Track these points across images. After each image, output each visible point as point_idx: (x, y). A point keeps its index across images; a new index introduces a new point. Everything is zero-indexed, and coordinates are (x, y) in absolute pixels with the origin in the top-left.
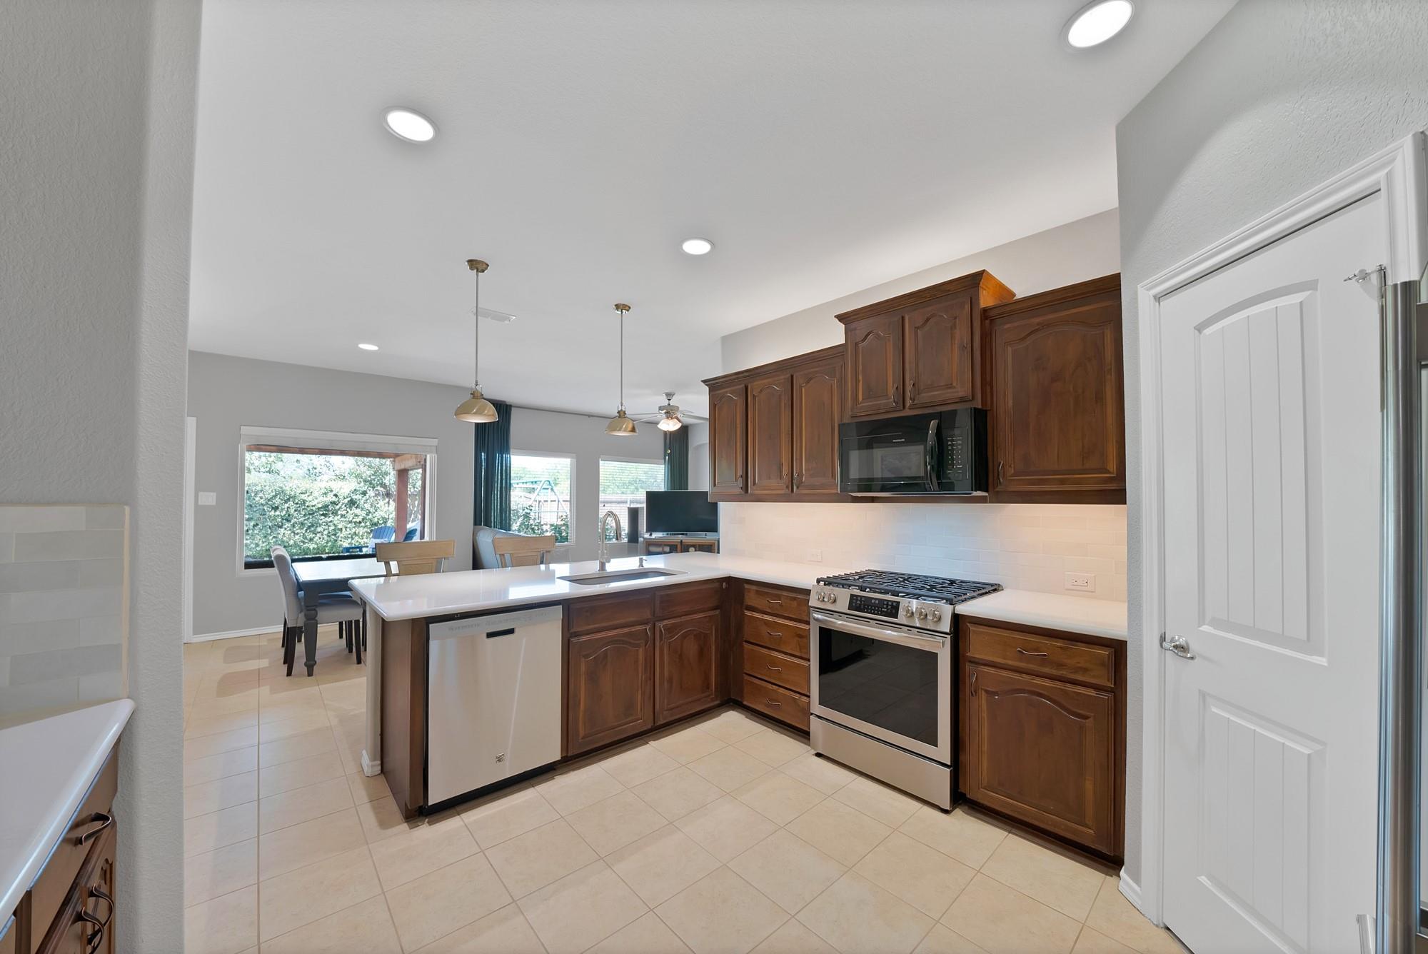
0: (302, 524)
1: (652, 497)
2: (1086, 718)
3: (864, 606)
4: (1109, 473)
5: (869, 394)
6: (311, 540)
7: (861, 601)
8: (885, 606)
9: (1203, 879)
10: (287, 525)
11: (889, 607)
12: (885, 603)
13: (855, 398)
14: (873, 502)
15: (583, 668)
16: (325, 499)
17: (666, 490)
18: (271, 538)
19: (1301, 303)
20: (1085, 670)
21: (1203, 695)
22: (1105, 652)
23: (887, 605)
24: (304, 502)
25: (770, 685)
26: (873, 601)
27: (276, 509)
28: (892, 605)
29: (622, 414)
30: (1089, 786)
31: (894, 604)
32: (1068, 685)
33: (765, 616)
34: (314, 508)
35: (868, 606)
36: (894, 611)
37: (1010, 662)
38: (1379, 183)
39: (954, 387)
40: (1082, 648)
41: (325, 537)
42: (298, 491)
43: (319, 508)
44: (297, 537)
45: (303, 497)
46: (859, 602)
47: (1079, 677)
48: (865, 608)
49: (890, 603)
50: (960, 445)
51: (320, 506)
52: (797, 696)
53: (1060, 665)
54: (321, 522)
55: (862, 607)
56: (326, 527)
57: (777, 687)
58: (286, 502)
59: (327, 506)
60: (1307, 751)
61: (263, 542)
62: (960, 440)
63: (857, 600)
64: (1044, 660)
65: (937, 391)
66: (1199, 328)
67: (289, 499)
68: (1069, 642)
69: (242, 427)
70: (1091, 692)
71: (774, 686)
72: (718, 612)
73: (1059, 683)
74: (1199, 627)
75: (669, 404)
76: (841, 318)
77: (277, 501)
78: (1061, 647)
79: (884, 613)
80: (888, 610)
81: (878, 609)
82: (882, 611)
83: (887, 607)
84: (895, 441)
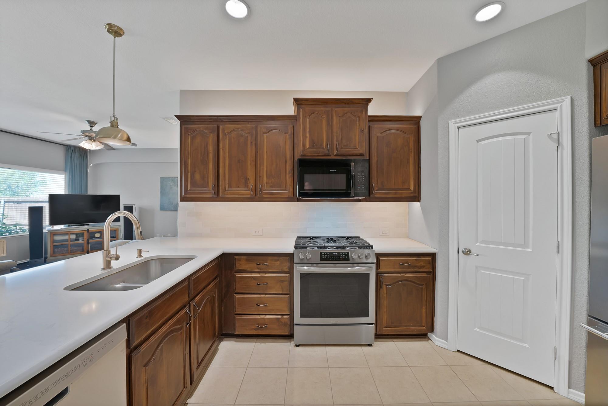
1: (53, 198)
2: (423, 285)
3: (330, 257)
4: (411, 190)
5: (313, 145)
7: (327, 255)
8: (341, 255)
9: (477, 329)
11: (344, 255)
12: (341, 253)
13: (304, 146)
17: (67, 193)
19: (524, 139)
20: (423, 267)
21: (477, 267)
22: (429, 258)
25: (258, 316)
26: (334, 254)
28: (345, 254)
29: (115, 124)
30: (424, 311)
31: (346, 253)
32: (417, 274)
33: (253, 274)
35: (332, 257)
36: (346, 257)
37: (396, 270)
38: (558, 107)
39: (357, 149)
40: (423, 258)
46: (326, 255)
47: (421, 270)
50: (363, 175)
52: (280, 317)
53: (415, 267)
55: (328, 258)
57: (264, 316)
60: (523, 279)
62: (363, 173)
63: (324, 254)
64: (410, 266)
65: (349, 149)
66: (478, 141)
68: (418, 257)
70: (425, 275)
71: (261, 316)
72: (218, 279)
73: (415, 274)
74: (476, 244)
75: (91, 130)
76: (296, 100)
78: (415, 260)
79: (341, 259)
80: (343, 257)
81: (338, 257)
82: (340, 258)
83: (343, 255)
84: (331, 171)
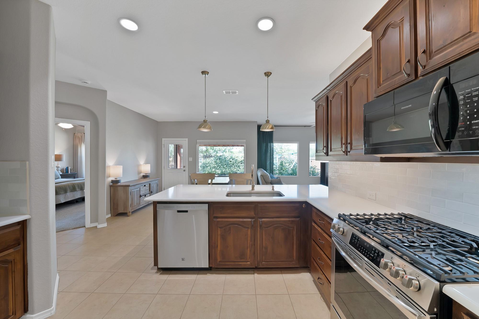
0: (237, 166)
3: (359, 245)
6: (239, 170)
8: (373, 252)
10: (233, 166)
11: (376, 254)
12: (374, 249)
14: (409, 161)
15: (219, 233)
16: (241, 159)
18: (230, 169)
23: (375, 252)
24: (237, 159)
26: (366, 244)
27: (231, 162)
28: (378, 254)
29: (268, 121)
31: (380, 254)
33: (319, 228)
34: (239, 162)
35: (362, 247)
36: (378, 259)
41: (242, 169)
42: (236, 157)
43: (240, 162)
44: (235, 169)
45: (237, 158)
46: (356, 240)
48: (359, 247)
49: (377, 251)
51: (240, 161)
54: (241, 165)
55: (358, 246)
56: (242, 167)
57: (322, 273)
58: (233, 160)
59: (242, 161)
61: (228, 170)
67: (233, 159)
69: (197, 140)
71: (321, 271)
72: (298, 219)
77: (231, 160)
79: (371, 258)
80: (374, 256)
81: (368, 251)
82: (369, 255)
83: (374, 253)
84: (403, 108)
